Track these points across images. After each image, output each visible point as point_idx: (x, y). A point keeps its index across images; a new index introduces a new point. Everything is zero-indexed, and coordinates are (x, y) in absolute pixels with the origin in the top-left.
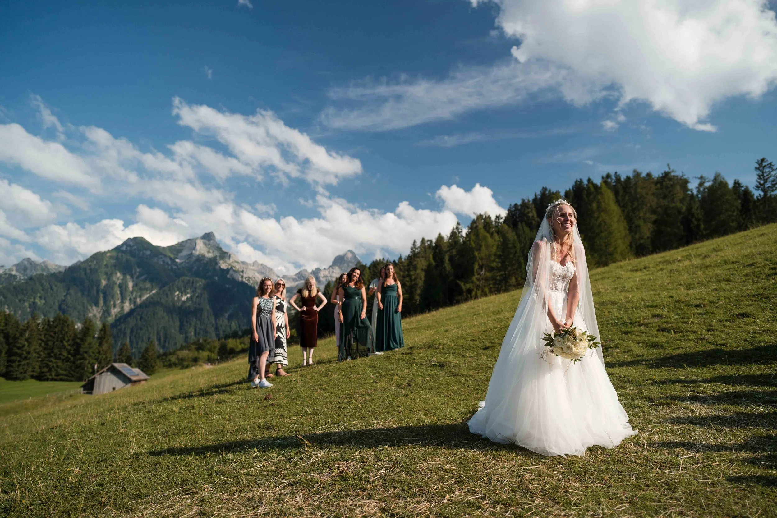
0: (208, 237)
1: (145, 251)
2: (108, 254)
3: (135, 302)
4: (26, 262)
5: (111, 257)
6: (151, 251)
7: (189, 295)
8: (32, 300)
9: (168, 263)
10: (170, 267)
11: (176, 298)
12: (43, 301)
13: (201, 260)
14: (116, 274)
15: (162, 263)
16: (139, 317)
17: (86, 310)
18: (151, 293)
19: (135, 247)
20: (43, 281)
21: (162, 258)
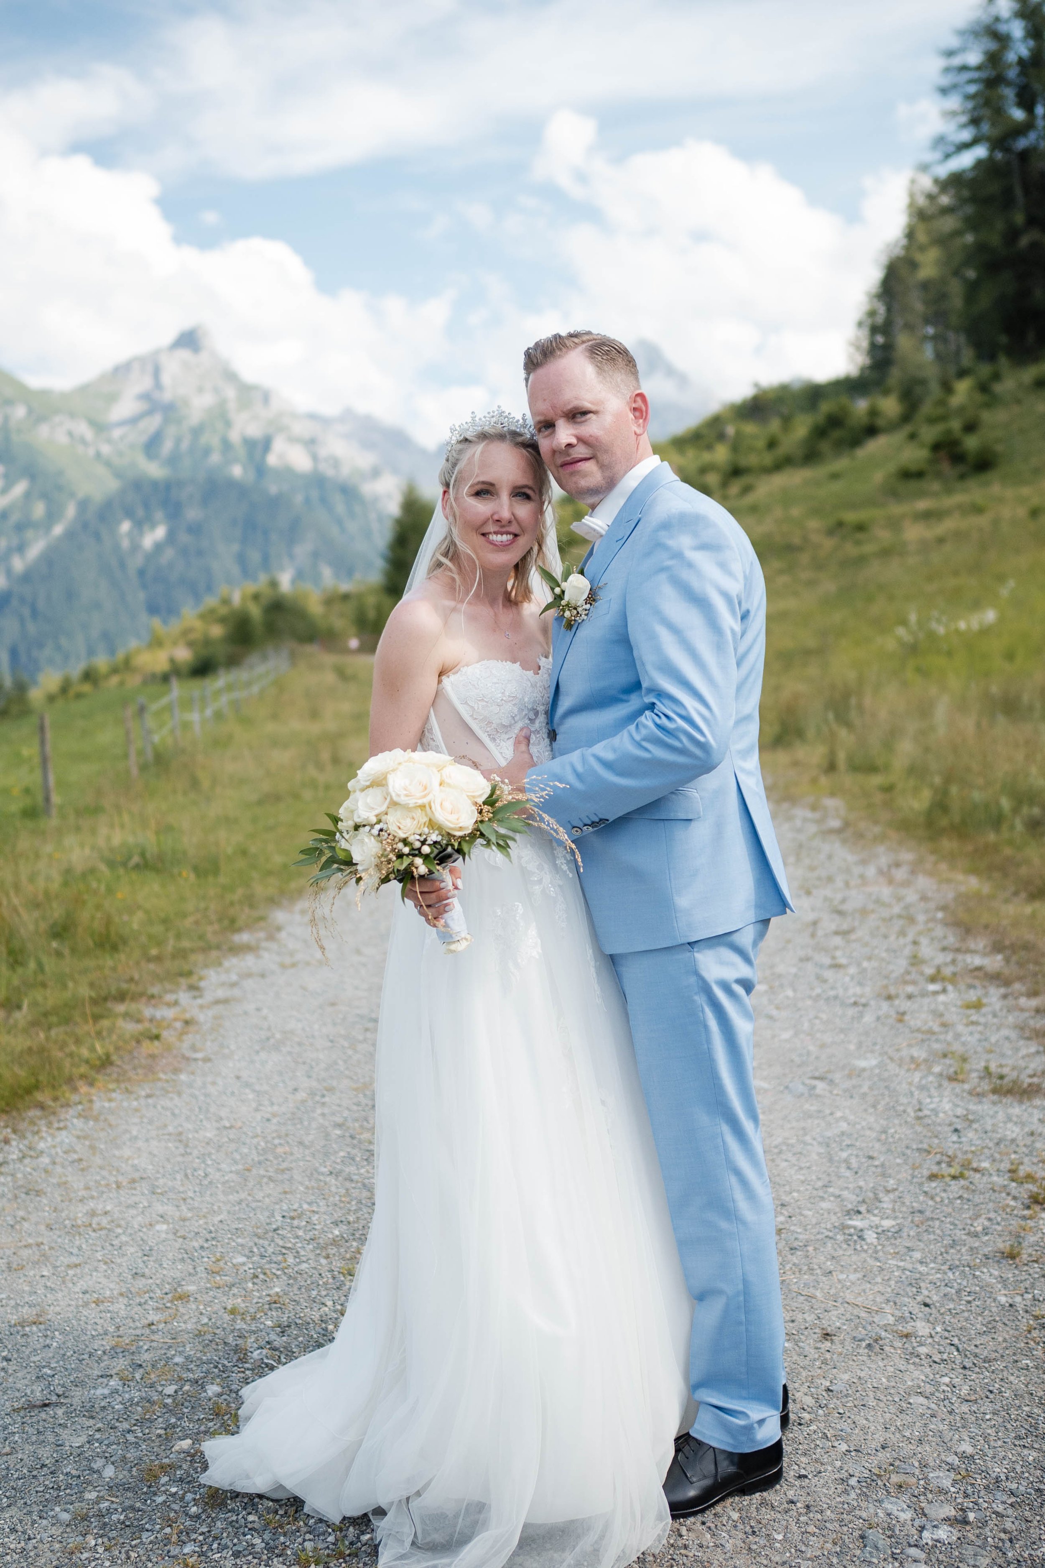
0: (190, 342)
1: (10, 408)
3: (9, 568)
6: (27, 407)
7: (162, 531)
9: (84, 441)
10: (91, 451)
11: (125, 544)
13: (182, 419)
15: (65, 439)
18: (51, 536)
21: (62, 423)
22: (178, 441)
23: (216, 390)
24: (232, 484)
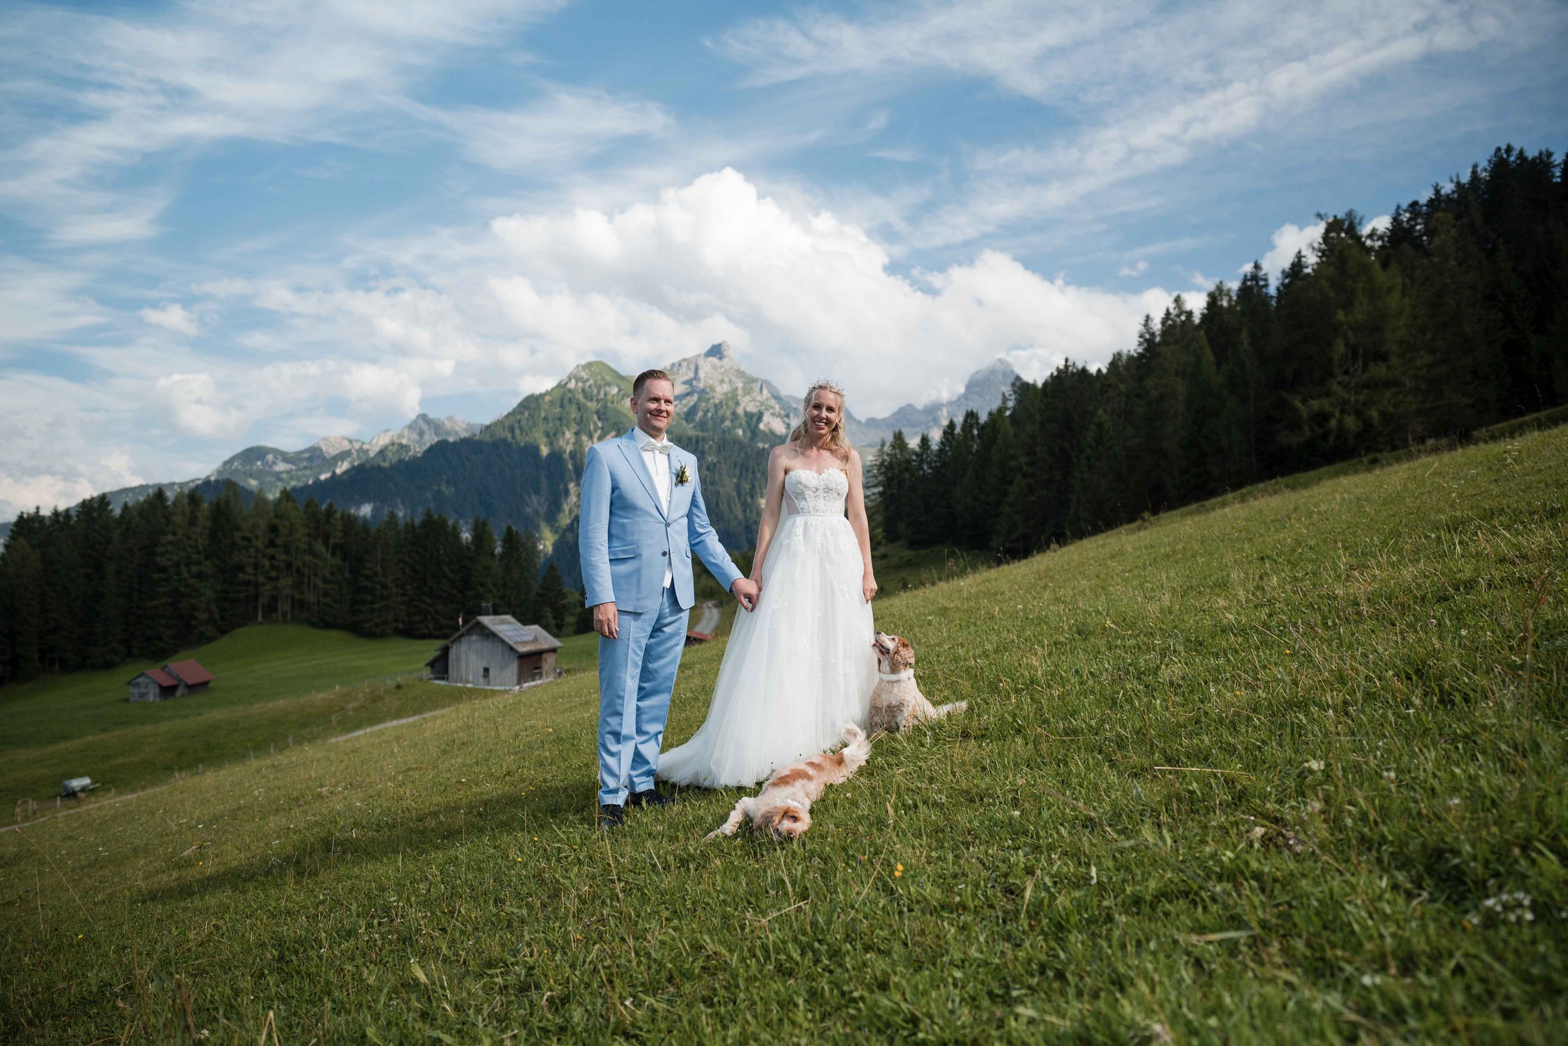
0: (717, 352)
1: (607, 388)
2: (547, 398)
5: (552, 402)
6: (617, 386)
8: (435, 488)
12: (453, 489)
13: (709, 399)
14: (564, 433)
19: (591, 382)
22: (706, 412)
23: (731, 382)
24: (736, 441)
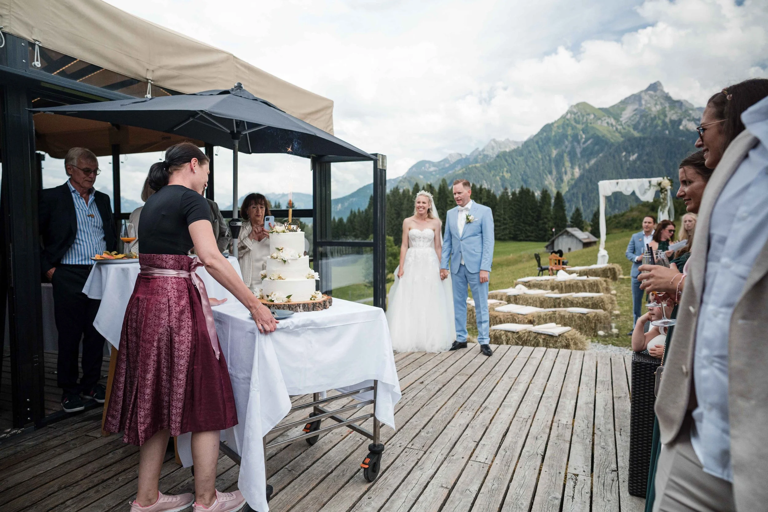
0: (654, 87)
2: (555, 125)
3: (584, 169)
4: (493, 143)
5: (558, 127)
6: (594, 115)
7: (636, 155)
9: (612, 125)
10: (614, 128)
11: (623, 159)
13: (648, 115)
15: (606, 125)
16: (588, 181)
17: (542, 179)
18: (598, 157)
19: (579, 114)
20: (507, 157)
21: (605, 120)
23: (661, 104)
24: (664, 138)
